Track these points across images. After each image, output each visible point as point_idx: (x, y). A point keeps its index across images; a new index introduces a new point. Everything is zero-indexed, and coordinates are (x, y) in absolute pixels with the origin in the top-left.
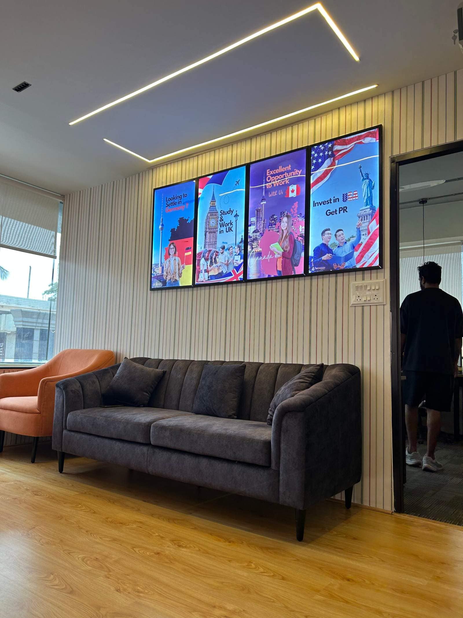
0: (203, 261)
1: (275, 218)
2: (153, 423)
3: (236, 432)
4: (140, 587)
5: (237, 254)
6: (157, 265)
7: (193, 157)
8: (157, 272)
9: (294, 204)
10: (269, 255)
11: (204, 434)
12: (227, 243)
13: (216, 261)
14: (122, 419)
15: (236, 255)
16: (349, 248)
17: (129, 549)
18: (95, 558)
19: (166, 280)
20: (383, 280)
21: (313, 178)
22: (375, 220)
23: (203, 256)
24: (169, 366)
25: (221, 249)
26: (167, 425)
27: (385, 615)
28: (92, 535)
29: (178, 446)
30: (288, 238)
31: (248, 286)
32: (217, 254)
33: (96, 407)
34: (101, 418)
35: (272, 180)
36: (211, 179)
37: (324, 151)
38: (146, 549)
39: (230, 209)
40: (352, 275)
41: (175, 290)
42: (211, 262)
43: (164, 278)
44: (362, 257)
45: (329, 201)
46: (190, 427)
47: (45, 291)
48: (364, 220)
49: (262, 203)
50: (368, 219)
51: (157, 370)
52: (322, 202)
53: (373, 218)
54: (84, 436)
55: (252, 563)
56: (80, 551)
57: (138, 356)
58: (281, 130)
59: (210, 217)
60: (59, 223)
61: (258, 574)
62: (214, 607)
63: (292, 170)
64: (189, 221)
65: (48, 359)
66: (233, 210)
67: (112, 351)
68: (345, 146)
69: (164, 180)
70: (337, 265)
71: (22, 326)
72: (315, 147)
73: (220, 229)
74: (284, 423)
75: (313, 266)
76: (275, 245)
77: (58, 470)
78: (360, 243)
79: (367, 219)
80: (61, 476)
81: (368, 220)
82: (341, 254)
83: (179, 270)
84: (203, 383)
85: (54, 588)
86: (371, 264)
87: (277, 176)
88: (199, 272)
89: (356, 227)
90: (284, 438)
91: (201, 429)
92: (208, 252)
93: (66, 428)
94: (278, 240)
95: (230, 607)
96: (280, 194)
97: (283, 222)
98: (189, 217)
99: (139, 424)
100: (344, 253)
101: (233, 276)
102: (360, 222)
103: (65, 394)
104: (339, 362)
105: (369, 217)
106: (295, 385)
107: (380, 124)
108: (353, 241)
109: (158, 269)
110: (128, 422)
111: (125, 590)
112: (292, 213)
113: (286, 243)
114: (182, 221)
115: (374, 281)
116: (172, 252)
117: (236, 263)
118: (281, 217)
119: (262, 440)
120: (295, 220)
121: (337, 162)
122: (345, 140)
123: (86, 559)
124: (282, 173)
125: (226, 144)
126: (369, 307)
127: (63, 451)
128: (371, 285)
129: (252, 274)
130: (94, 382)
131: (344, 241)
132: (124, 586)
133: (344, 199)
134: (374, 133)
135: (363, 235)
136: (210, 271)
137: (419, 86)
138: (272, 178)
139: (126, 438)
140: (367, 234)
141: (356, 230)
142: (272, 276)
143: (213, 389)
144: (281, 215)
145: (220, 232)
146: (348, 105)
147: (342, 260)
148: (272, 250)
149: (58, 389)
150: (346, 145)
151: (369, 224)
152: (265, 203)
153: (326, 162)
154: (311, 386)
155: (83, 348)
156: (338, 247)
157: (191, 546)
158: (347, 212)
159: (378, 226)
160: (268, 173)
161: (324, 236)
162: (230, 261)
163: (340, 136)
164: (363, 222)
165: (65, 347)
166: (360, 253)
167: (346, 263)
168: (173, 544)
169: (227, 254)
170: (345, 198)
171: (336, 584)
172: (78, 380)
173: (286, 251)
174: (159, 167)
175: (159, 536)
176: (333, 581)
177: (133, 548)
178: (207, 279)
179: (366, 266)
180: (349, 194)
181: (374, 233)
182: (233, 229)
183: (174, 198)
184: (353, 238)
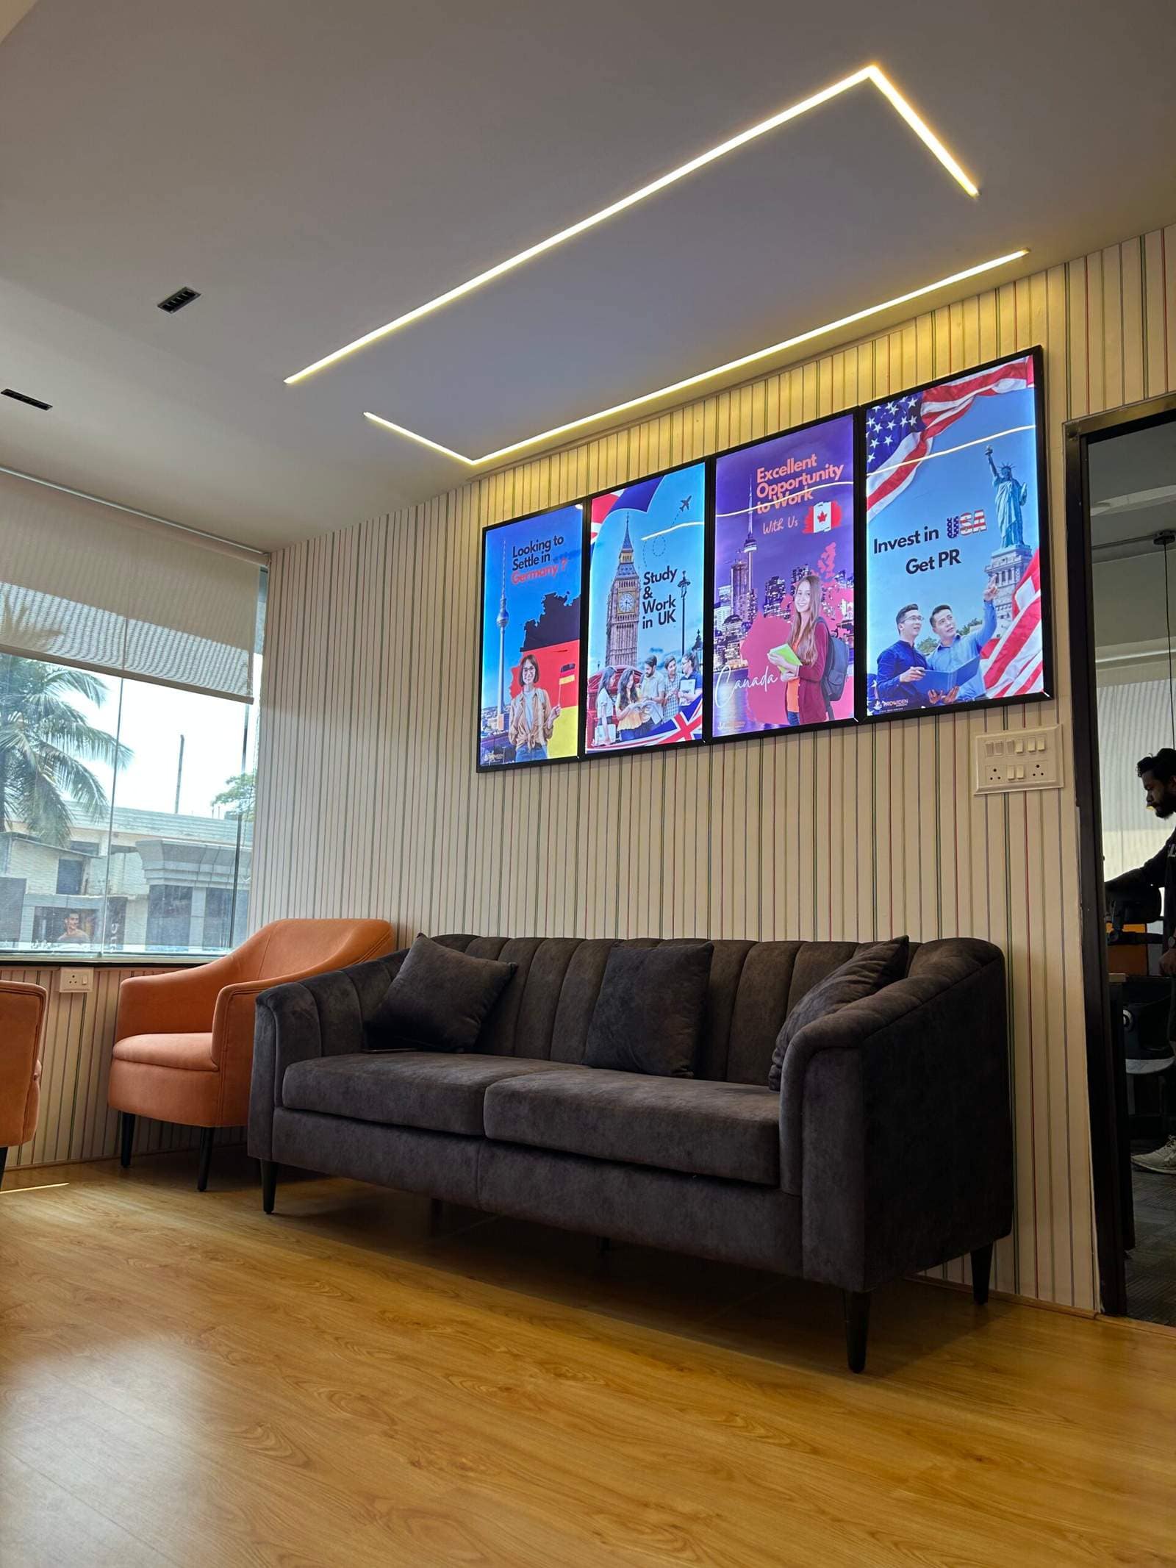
0: (603, 696)
1: (780, 585)
2: (489, 1085)
3: (690, 1105)
4: (466, 1458)
5: (687, 677)
6: (492, 710)
7: (577, 447)
8: (493, 727)
9: (827, 548)
10: (765, 676)
11: (613, 1110)
12: (661, 651)
13: (636, 694)
14: (415, 1078)
15: (686, 679)
16: (968, 652)
17: (440, 1378)
18: (358, 1396)
19: (515, 747)
20: (1056, 727)
21: (872, 485)
22: (1029, 580)
23: (604, 685)
24: (526, 953)
25: (647, 666)
26: (524, 1090)
27: (1071, 1537)
28: (349, 1347)
29: (551, 1140)
30: (813, 631)
31: (714, 754)
32: (637, 677)
33: (352, 1053)
34: (364, 1075)
35: (771, 493)
36: (620, 498)
37: (897, 418)
38: (480, 1379)
39: (668, 567)
40: (977, 719)
41: (536, 770)
42: (624, 699)
43: (511, 741)
44: (1001, 671)
45: (914, 538)
46: (579, 1093)
47: (218, 794)
48: (1004, 580)
49: (746, 550)
50: (1013, 579)
51: (497, 963)
52: (896, 541)
53: (1025, 575)
54: (323, 1121)
55: (737, 1416)
56: (321, 1378)
57: (450, 932)
58: (790, 371)
59: (620, 590)
60: (258, 619)
61: (751, 1440)
62: (646, 1505)
63: (821, 467)
64: (569, 603)
65: (234, 945)
66: (676, 571)
67: (388, 921)
68: (951, 402)
69: (508, 505)
70: (938, 694)
71: (162, 882)
72: (876, 408)
73: (644, 618)
74: (810, 1077)
75: (877, 697)
76: (779, 650)
77: (262, 1208)
78: (994, 636)
79: (1010, 578)
80: (270, 1220)
81: (1012, 581)
82: (947, 668)
83: (545, 719)
84: (609, 990)
85: (266, 1456)
86: (1024, 688)
87: (783, 483)
88: (594, 724)
89: (984, 597)
90: (811, 1115)
91: (606, 1096)
92: (615, 675)
93: (281, 1104)
94: (788, 639)
95: (686, 1507)
96: (790, 527)
97: (800, 594)
98: (568, 593)
99: (454, 1089)
100: (954, 663)
101: (679, 729)
102: (994, 585)
103: (279, 1022)
104: (948, 934)
105: (1016, 575)
106: (837, 989)
107: (1037, 344)
108: (977, 632)
109: (496, 721)
110: (429, 1085)
111: (431, 1463)
112: (822, 571)
113: (809, 645)
114: (553, 603)
115: (1033, 730)
116: (528, 677)
117: (684, 697)
118: (795, 582)
119: (756, 1121)
120: (830, 589)
121: (930, 441)
122: (949, 387)
123: (337, 1397)
124: (795, 475)
125: (657, 413)
126: (1022, 796)
127: (275, 1159)
128: (1024, 742)
129: (725, 724)
130: (345, 993)
131: (954, 633)
132: (429, 1455)
133: (950, 532)
134: (1022, 368)
135: (1002, 617)
136: (622, 719)
137: (1132, 249)
138: (771, 487)
139: (424, 1123)
140: (1011, 615)
141: (983, 604)
142: (776, 726)
143: (633, 1005)
144: (794, 577)
145: (645, 625)
146: (955, 303)
147: (951, 680)
148: (773, 662)
149: (262, 1009)
150: (954, 399)
151: (1016, 589)
152: (754, 548)
153: (904, 442)
154: (878, 990)
155: (317, 917)
156: (940, 649)
157: (588, 1375)
158: (958, 562)
159: (1039, 594)
160: (761, 478)
161: (902, 625)
162: (669, 694)
163: (937, 378)
164: (1000, 585)
165: (276, 914)
166: (996, 662)
167: (960, 688)
168: (544, 1371)
169: (662, 676)
170: (954, 529)
171: (947, 1466)
172: (308, 988)
173: (809, 664)
174: (496, 475)
175: (509, 1352)
176: (939, 1460)
177: (447, 1376)
178: (613, 739)
179: (1010, 693)
180: (962, 519)
181: (1029, 613)
182: (676, 616)
183: (533, 549)
184: (978, 626)
